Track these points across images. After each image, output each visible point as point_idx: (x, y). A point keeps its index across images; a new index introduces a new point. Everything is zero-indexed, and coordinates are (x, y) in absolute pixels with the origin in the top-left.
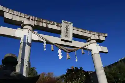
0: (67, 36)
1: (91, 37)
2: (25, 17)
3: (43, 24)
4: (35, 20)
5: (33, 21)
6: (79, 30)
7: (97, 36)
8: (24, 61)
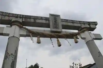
1: (82, 26)
2: (14, 16)
3: (30, 20)
5: (21, 19)
6: (68, 21)
7: (88, 25)
8: (9, 55)
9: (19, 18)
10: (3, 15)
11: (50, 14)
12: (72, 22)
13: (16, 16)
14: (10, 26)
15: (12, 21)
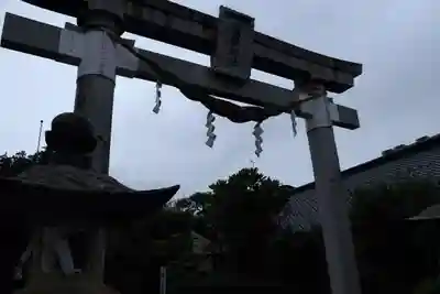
1: (311, 72)
11: (222, 8)
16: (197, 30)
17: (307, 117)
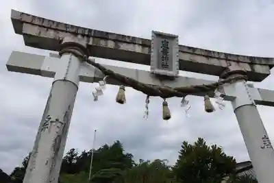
0: (165, 66)
1: (230, 67)
2: (68, 30)
3: (107, 44)
4: (88, 36)
5: (85, 38)
6: (197, 52)
7: (247, 65)
8: (52, 122)
9: (79, 37)
10: (44, 27)
11: (153, 32)
12: (206, 54)
13: (74, 30)
14: (57, 53)
15: (64, 42)
16: (138, 49)
17: (232, 99)
